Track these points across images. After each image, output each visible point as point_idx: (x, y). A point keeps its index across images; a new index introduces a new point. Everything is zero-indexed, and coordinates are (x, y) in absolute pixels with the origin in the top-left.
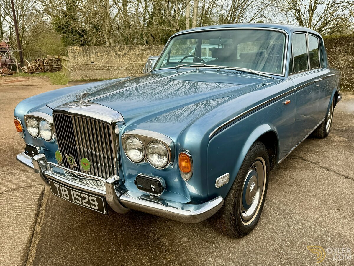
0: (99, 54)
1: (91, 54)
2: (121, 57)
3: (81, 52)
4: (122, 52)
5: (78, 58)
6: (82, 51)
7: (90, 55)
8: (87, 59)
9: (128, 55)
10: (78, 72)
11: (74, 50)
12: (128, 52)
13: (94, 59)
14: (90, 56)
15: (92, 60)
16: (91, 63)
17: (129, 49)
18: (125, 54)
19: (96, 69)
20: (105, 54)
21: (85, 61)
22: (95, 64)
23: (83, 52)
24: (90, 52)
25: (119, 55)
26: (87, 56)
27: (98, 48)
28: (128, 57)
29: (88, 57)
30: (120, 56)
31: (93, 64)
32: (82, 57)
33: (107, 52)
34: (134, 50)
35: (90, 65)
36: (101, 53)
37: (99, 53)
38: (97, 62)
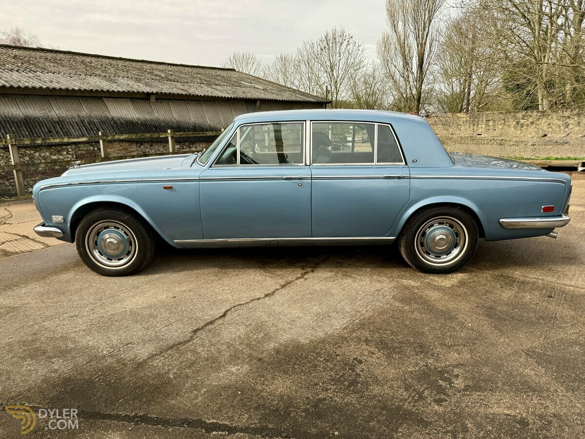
0: (491, 123)
1: (480, 123)
2: (525, 127)
3: (467, 120)
4: (528, 121)
5: (462, 129)
6: (468, 119)
7: (478, 125)
8: (473, 129)
9: (537, 124)
10: (458, 146)
11: (458, 118)
12: (538, 120)
13: (483, 130)
14: (478, 126)
15: (479, 131)
16: (478, 135)
17: (540, 116)
18: (531, 122)
19: (483, 143)
20: (499, 123)
21: (469, 132)
22: (482, 136)
23: (470, 120)
24: (478, 121)
25: (522, 124)
26: (474, 125)
27: (491, 115)
28: (536, 127)
29: (475, 127)
30: (523, 126)
31: (480, 136)
32: (468, 127)
33: (503, 120)
34: (549, 118)
35: (476, 137)
36: (494, 122)
37: (491, 122)
38: (485, 134)
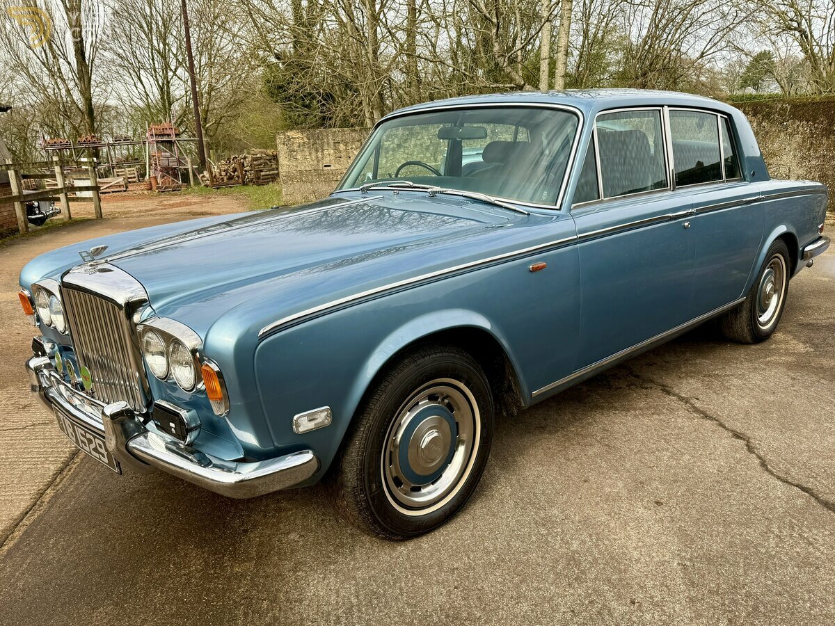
0: (342, 147)
1: (326, 147)
2: (391, 153)
3: (304, 143)
4: (393, 143)
5: (299, 157)
6: (306, 140)
7: (323, 150)
8: (317, 157)
9: (405, 147)
10: (298, 186)
11: (290, 140)
12: (406, 141)
13: (332, 158)
14: (322, 152)
15: (327, 160)
16: (325, 166)
17: (408, 135)
18: (398, 145)
19: (335, 179)
20: (354, 146)
21: (312, 163)
22: (332, 168)
23: (309, 143)
24: (322, 143)
25: (386, 148)
26: (317, 151)
27: (340, 134)
28: (404, 152)
29: (319, 154)
30: (388, 151)
31: (329, 168)
32: (307, 154)
33: (358, 141)
34: (419, 137)
35: (323, 170)
36: (346, 145)
37: (341, 145)
38: (337, 165)
